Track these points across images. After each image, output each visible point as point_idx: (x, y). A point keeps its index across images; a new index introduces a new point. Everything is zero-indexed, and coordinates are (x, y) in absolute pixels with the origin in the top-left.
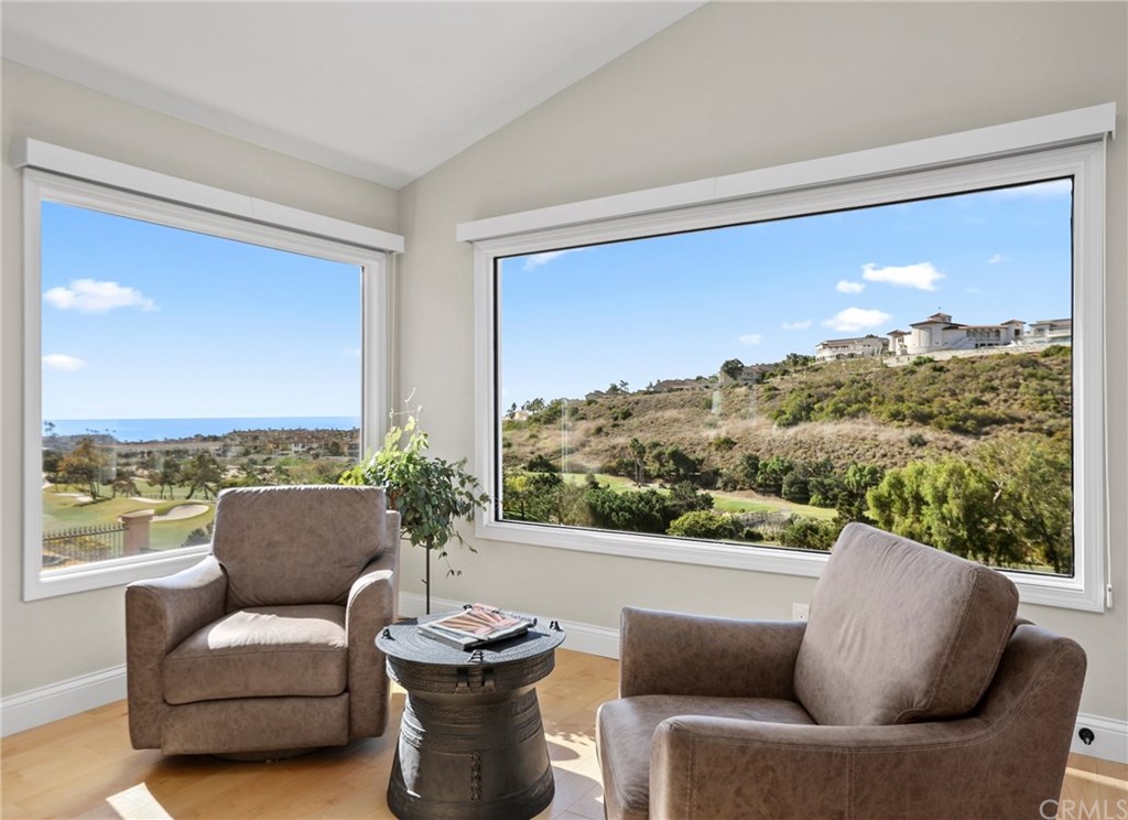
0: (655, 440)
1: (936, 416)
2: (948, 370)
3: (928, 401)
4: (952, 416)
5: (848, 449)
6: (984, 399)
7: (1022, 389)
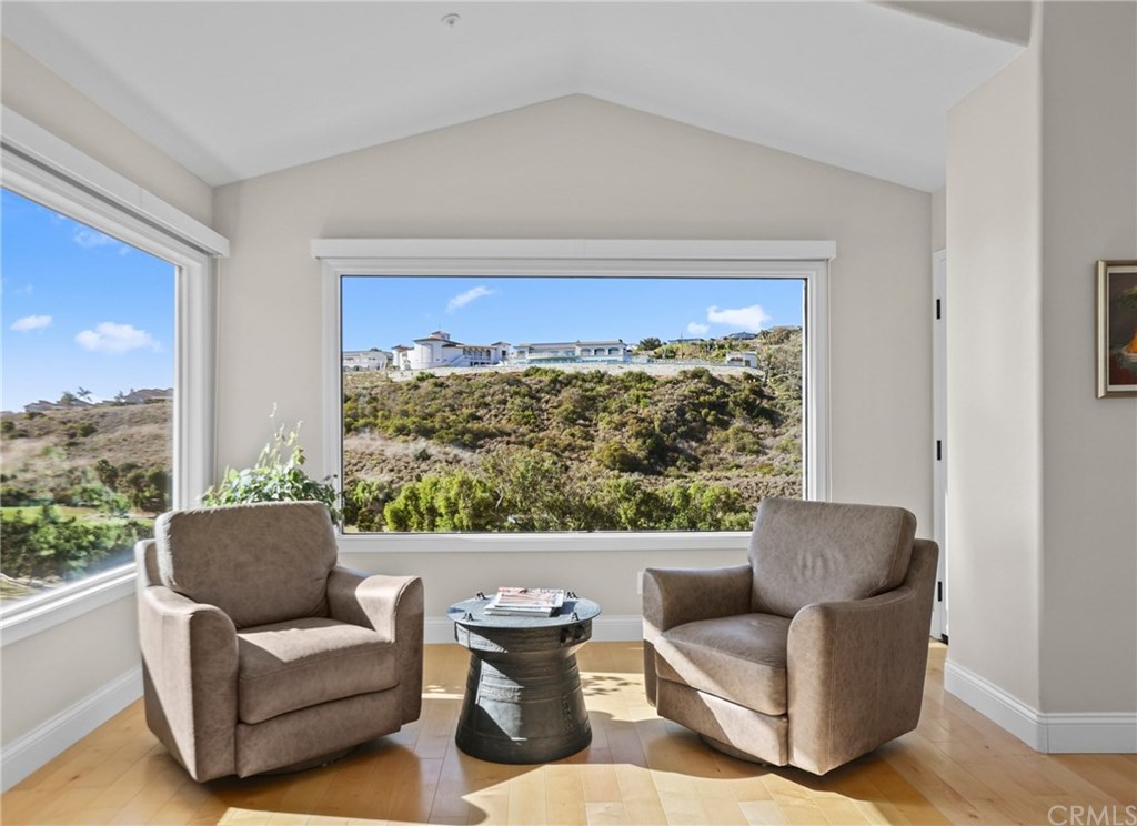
0: (131, 460)
1: (438, 431)
2: (448, 386)
3: (431, 415)
4: (452, 430)
5: (356, 465)
6: (478, 414)
7: (509, 406)
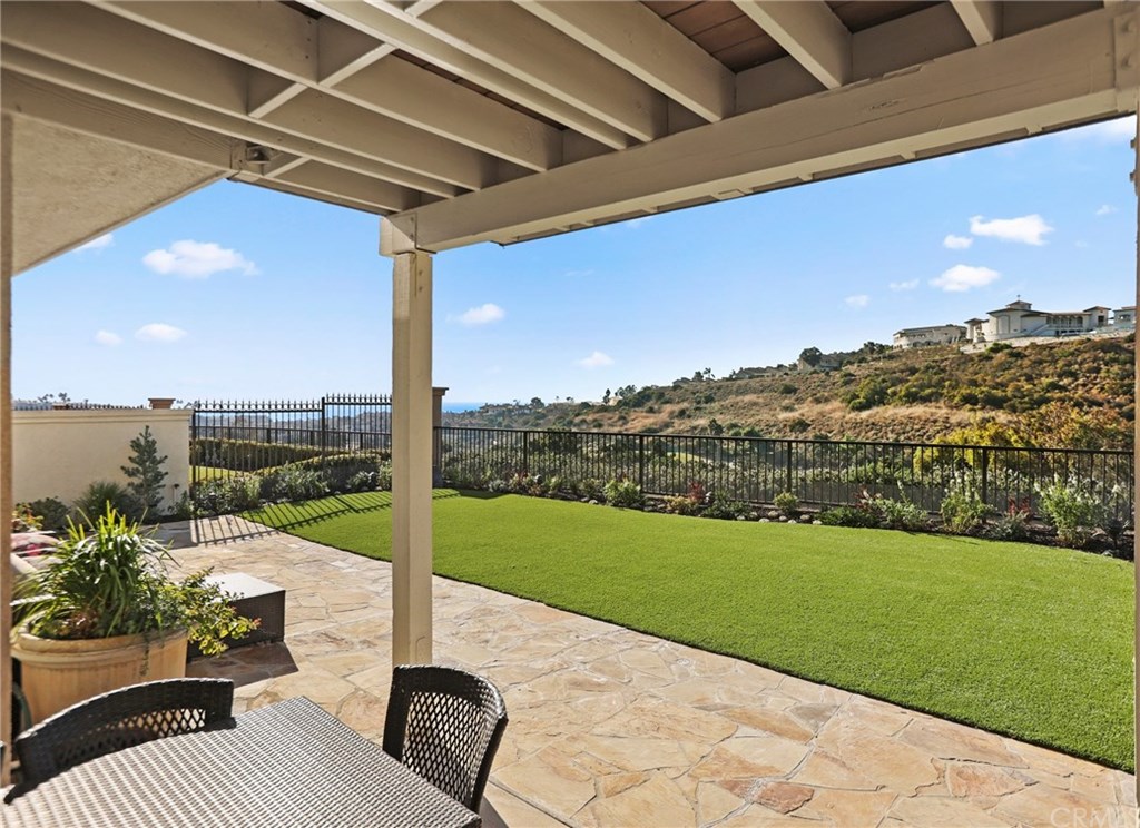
0: (733, 421)
1: (1010, 400)
2: (1026, 356)
3: (1003, 386)
4: (1026, 399)
5: (918, 430)
6: (1061, 383)
7: (1103, 374)
